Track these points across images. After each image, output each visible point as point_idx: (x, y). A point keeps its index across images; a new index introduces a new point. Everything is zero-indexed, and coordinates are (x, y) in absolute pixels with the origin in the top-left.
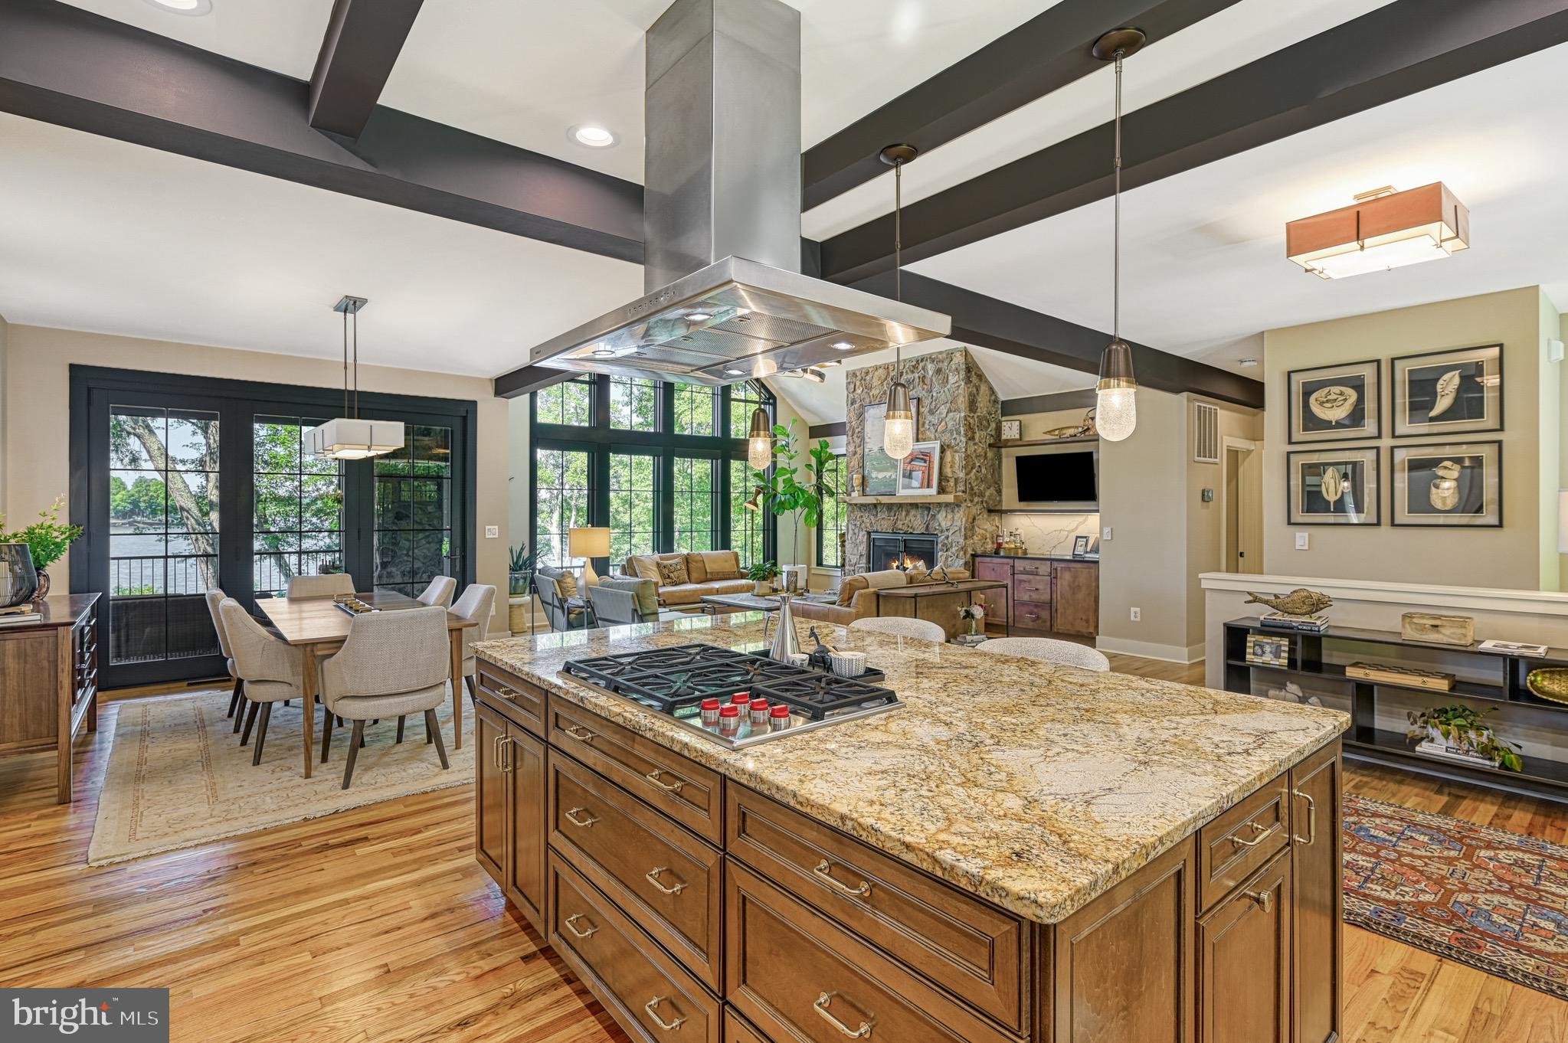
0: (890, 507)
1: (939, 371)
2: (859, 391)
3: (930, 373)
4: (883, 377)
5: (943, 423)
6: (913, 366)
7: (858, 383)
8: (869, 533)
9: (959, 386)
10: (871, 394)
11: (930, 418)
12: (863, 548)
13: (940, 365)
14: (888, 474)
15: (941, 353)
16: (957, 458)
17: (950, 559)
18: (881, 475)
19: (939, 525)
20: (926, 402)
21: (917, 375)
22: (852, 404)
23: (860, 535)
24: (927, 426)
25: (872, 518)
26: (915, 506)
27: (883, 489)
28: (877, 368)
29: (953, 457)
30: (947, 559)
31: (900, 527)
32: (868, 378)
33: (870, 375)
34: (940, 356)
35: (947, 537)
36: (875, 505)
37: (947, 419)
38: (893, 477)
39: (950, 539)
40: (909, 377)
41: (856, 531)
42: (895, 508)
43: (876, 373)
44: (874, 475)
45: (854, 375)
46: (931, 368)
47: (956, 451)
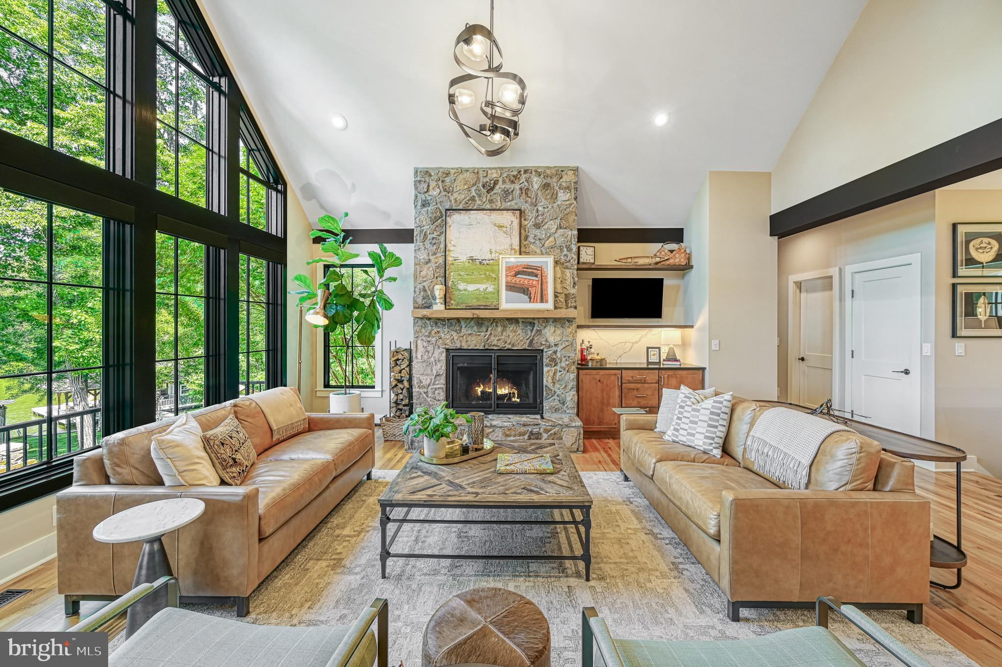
0: (480, 322)
1: (546, 186)
2: (434, 192)
3: (536, 186)
4: (472, 182)
5: (551, 239)
6: (514, 176)
7: (433, 184)
8: (447, 350)
9: (571, 204)
10: (452, 198)
11: (537, 232)
12: (441, 367)
13: (549, 180)
14: (482, 287)
15: (549, 168)
16: (568, 275)
17: (558, 374)
18: (471, 288)
19: (546, 341)
20: (531, 215)
21: (517, 187)
22: (423, 206)
23: (436, 354)
24: (531, 239)
25: (454, 334)
26: (514, 321)
27: (475, 303)
28: (461, 171)
29: (563, 273)
30: (555, 374)
31: (495, 342)
32: (448, 180)
33: (452, 177)
34: (548, 172)
35: (555, 352)
36: (458, 320)
37: (556, 235)
38: (490, 289)
39: (559, 355)
40: (507, 186)
41: (430, 348)
42: (486, 323)
43: (461, 176)
44: (462, 286)
45: (427, 173)
46: (536, 182)
47: (567, 268)
